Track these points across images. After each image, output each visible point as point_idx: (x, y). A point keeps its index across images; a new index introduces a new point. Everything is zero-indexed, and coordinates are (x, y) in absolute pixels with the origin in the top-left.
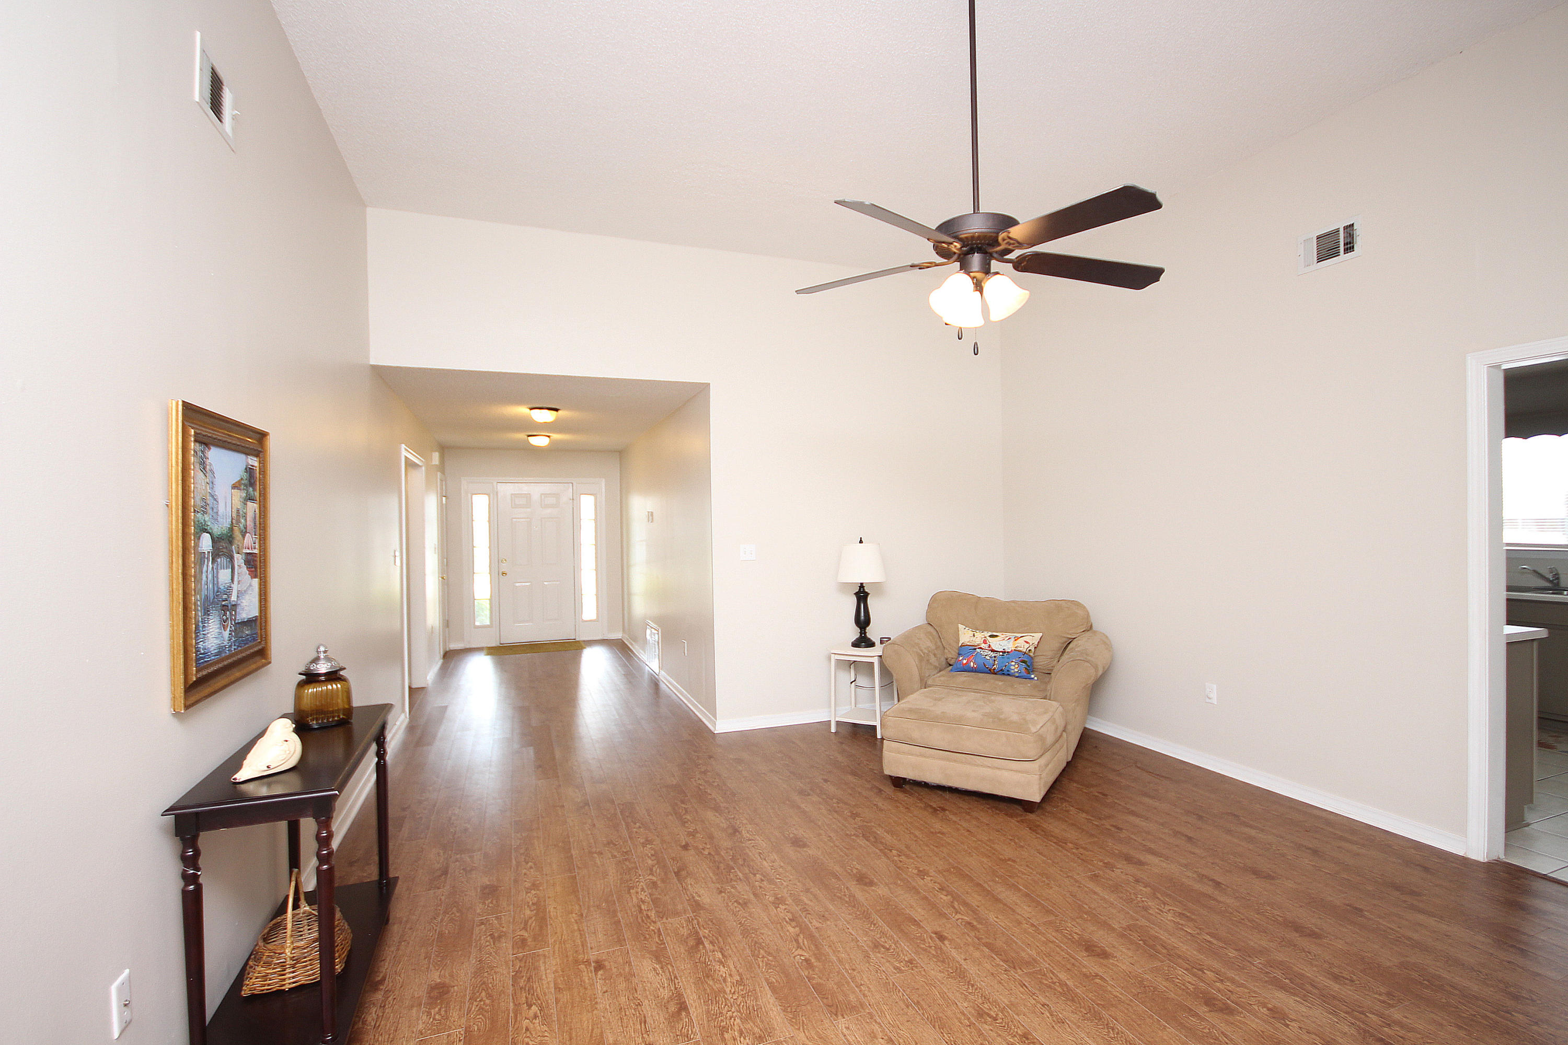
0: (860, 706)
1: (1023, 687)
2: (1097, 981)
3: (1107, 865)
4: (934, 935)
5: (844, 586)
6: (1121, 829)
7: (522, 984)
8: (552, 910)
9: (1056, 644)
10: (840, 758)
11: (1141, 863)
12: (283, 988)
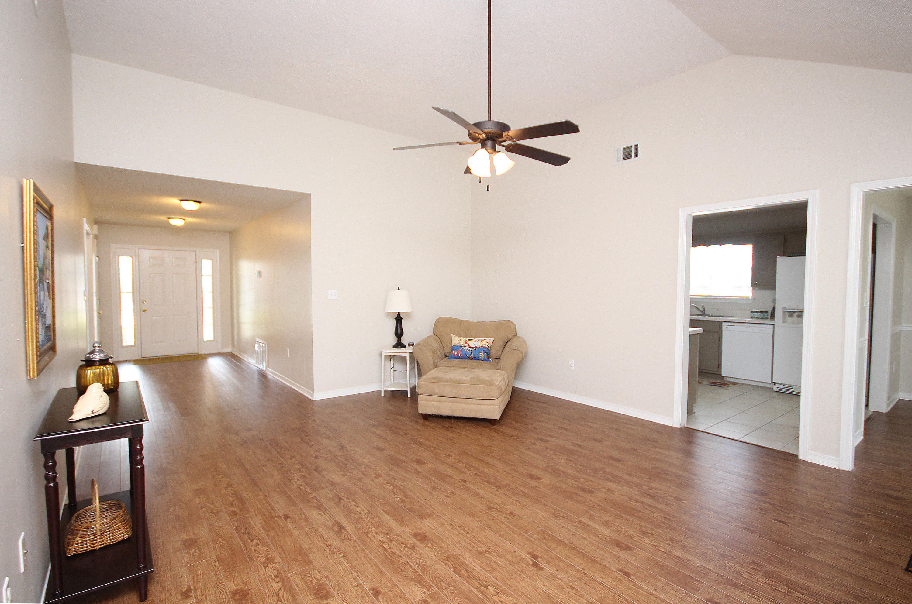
0: (395, 381)
1: (487, 365)
2: (537, 489)
3: (533, 443)
4: (460, 481)
5: (389, 314)
6: (536, 429)
7: (242, 531)
8: (246, 496)
9: (501, 343)
10: (390, 408)
11: (547, 441)
12: (95, 548)
